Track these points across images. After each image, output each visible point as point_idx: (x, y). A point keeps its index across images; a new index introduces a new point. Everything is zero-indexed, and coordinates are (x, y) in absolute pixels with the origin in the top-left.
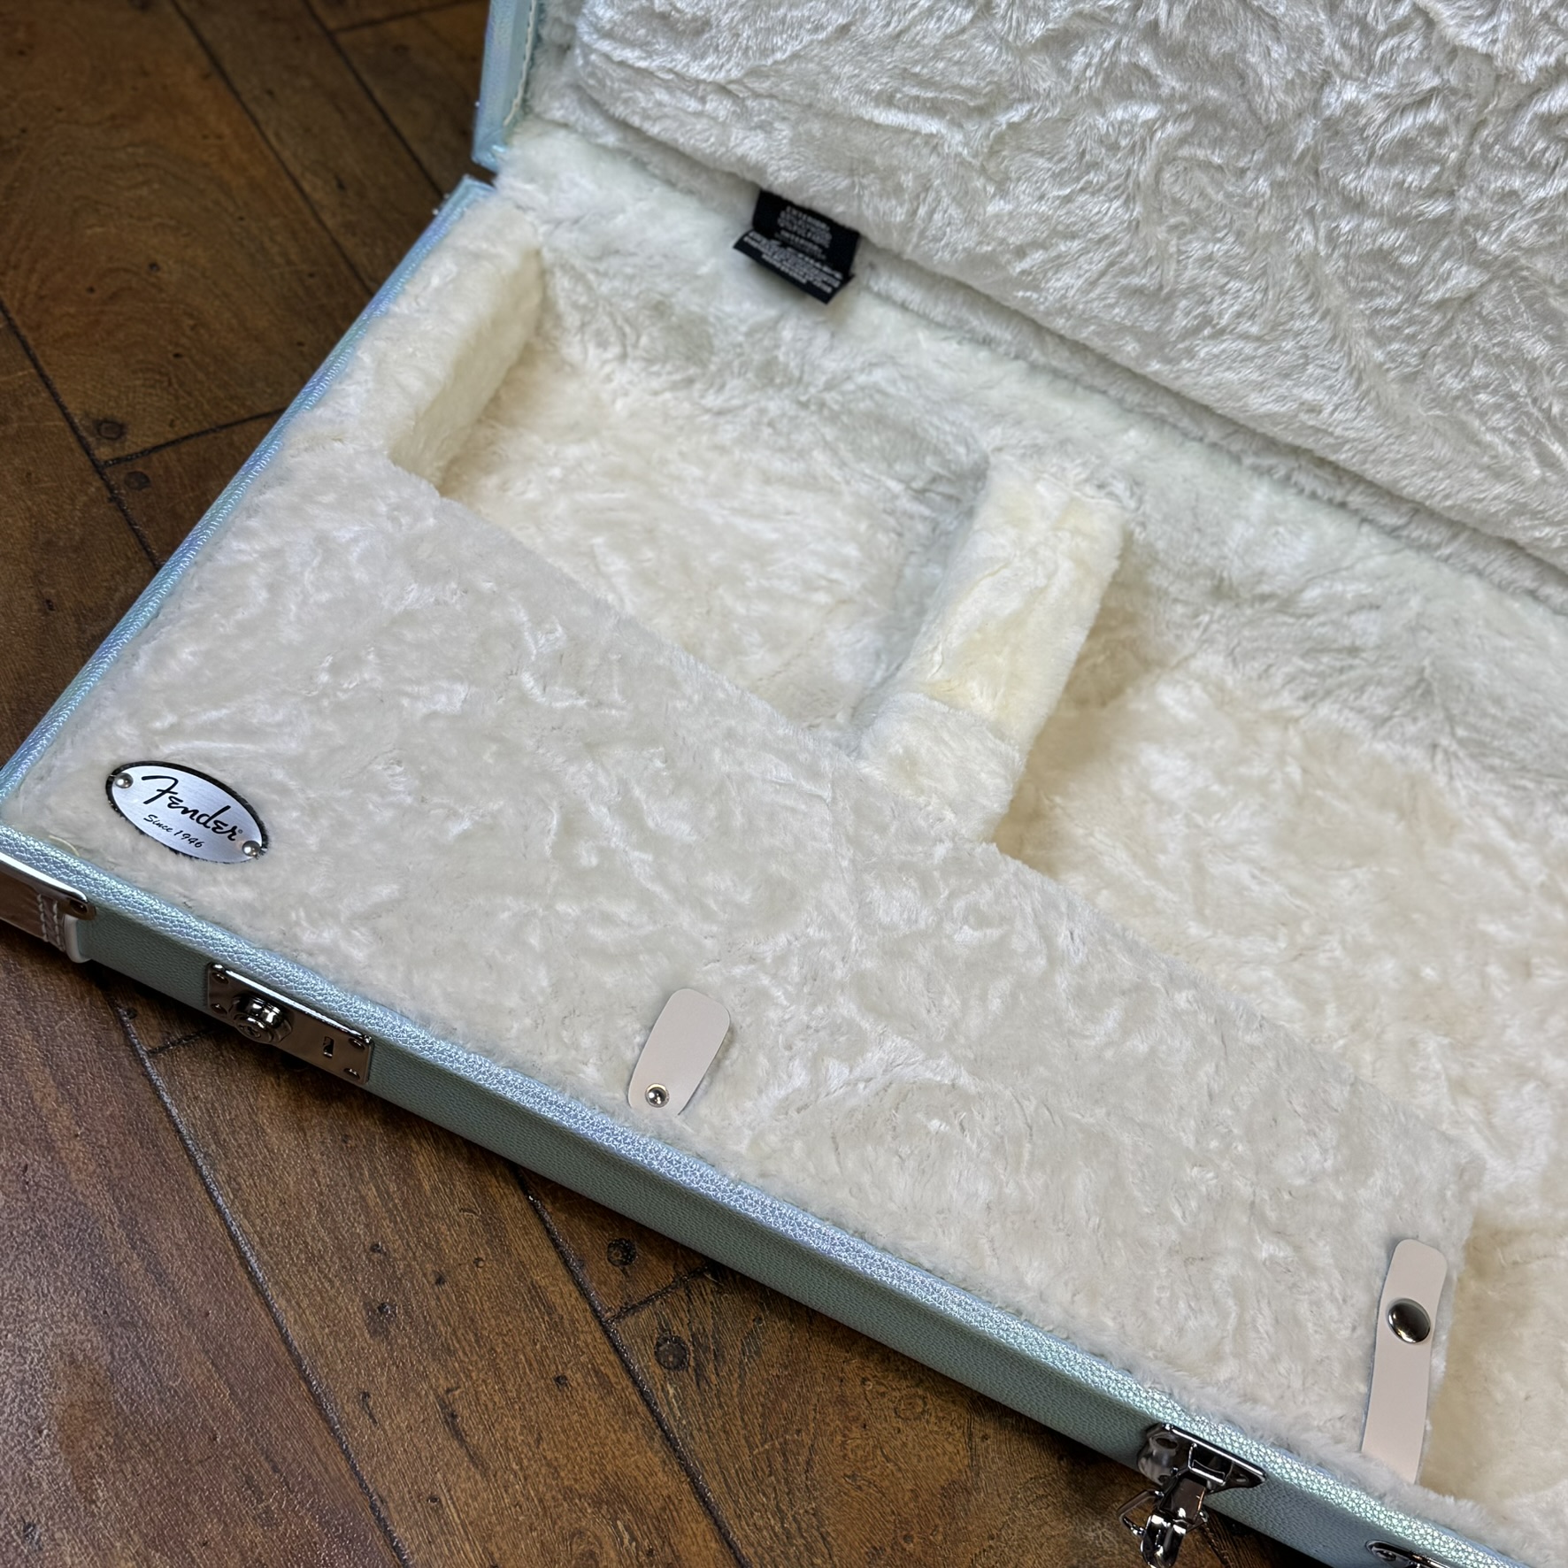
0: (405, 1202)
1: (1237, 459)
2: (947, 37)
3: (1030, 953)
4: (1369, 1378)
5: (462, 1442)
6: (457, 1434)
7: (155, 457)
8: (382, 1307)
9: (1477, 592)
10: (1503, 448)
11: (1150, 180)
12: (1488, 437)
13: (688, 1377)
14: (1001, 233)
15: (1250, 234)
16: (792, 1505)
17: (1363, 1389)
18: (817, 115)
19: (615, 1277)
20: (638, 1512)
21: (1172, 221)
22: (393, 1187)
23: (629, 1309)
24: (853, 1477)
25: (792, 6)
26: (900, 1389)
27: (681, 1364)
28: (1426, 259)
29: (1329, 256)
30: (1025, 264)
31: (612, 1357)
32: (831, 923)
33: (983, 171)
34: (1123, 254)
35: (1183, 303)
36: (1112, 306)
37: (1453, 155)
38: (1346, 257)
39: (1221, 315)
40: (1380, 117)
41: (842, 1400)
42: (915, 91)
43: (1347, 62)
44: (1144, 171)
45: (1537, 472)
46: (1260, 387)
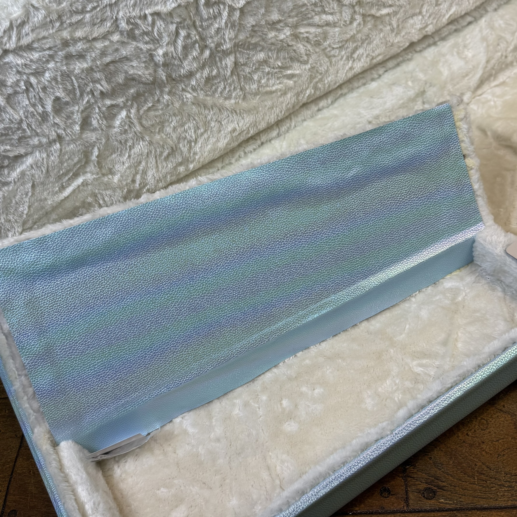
1: (231, 164)
2: (59, 157)
9: (310, 124)
10: (279, 87)
11: (142, 128)
12: (274, 88)
13: (440, 492)
14: (124, 183)
15: (176, 111)
16: (500, 480)
18: (51, 213)
19: (393, 499)
21: (157, 130)
23: (407, 500)
25: (14, 197)
26: (475, 424)
27: (434, 492)
28: (218, 68)
29: (198, 94)
30: (138, 182)
33: (104, 175)
34: (156, 151)
35: (181, 145)
36: (167, 166)
37: (197, 37)
38: (202, 89)
39: (191, 137)
40: (173, 49)
41: (471, 445)
42: (67, 178)
43: (152, 46)
44: (138, 128)
45: (292, 82)
46: (218, 141)
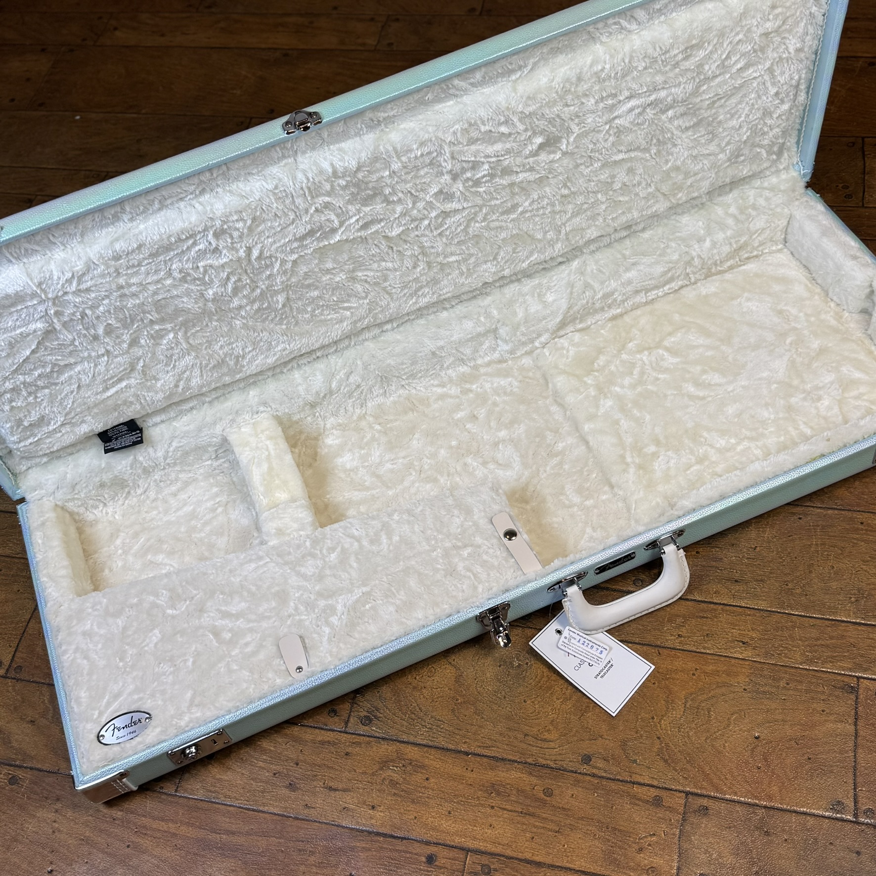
0: (271, 757)
1: (282, 372)
2: (105, 366)
3: (352, 545)
4: (513, 557)
5: (338, 790)
6: (336, 790)
7: (15, 659)
8: (290, 784)
9: (370, 345)
10: (335, 316)
11: (188, 346)
12: (329, 317)
13: (375, 721)
14: (167, 388)
15: (224, 334)
16: (425, 721)
17: (513, 560)
18: (93, 408)
19: (336, 719)
20: (393, 761)
21: (204, 347)
22: (264, 757)
23: (347, 723)
24: (433, 701)
25: (60, 395)
26: (425, 671)
27: (371, 721)
28: (269, 301)
29: (248, 321)
30: (181, 387)
31: (354, 736)
32: (299, 588)
33: (147, 380)
34: (201, 364)
35: (228, 359)
36: (212, 375)
37: (248, 281)
38: (251, 317)
39: (239, 354)
40: (223, 289)
41: (414, 688)
42: (111, 382)
43: (203, 288)
44: (185, 345)
45: (348, 313)
46: (267, 357)
